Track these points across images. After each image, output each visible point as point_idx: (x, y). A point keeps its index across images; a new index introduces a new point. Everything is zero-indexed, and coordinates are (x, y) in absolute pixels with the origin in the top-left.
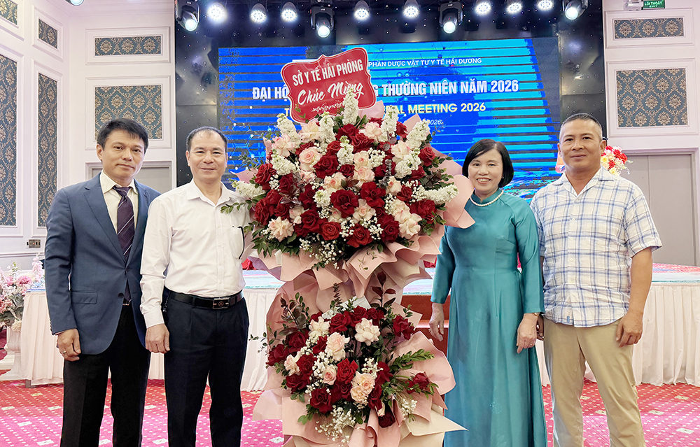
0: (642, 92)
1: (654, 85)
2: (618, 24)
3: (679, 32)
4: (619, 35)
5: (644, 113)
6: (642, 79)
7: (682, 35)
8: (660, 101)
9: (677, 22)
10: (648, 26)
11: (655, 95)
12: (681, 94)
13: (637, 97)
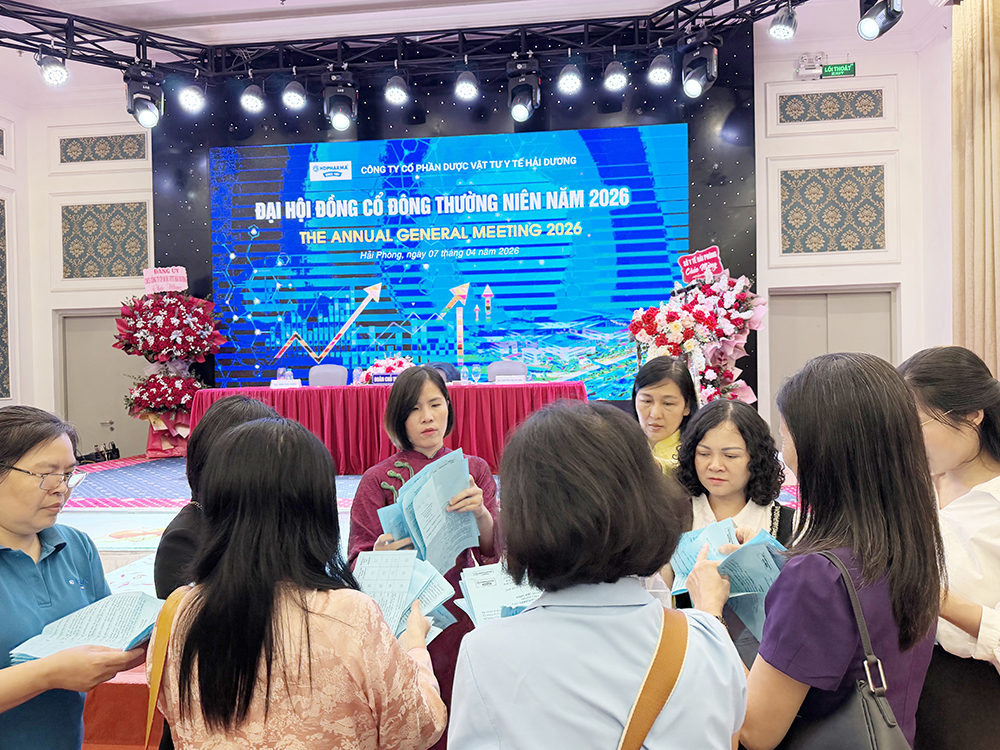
0: (818, 202)
1: (837, 190)
2: (785, 102)
3: (876, 111)
4: (786, 118)
5: (820, 231)
6: (819, 182)
7: (881, 115)
8: (844, 214)
9: (874, 97)
10: (829, 104)
11: (837, 206)
12: (877, 203)
13: (810, 209)
